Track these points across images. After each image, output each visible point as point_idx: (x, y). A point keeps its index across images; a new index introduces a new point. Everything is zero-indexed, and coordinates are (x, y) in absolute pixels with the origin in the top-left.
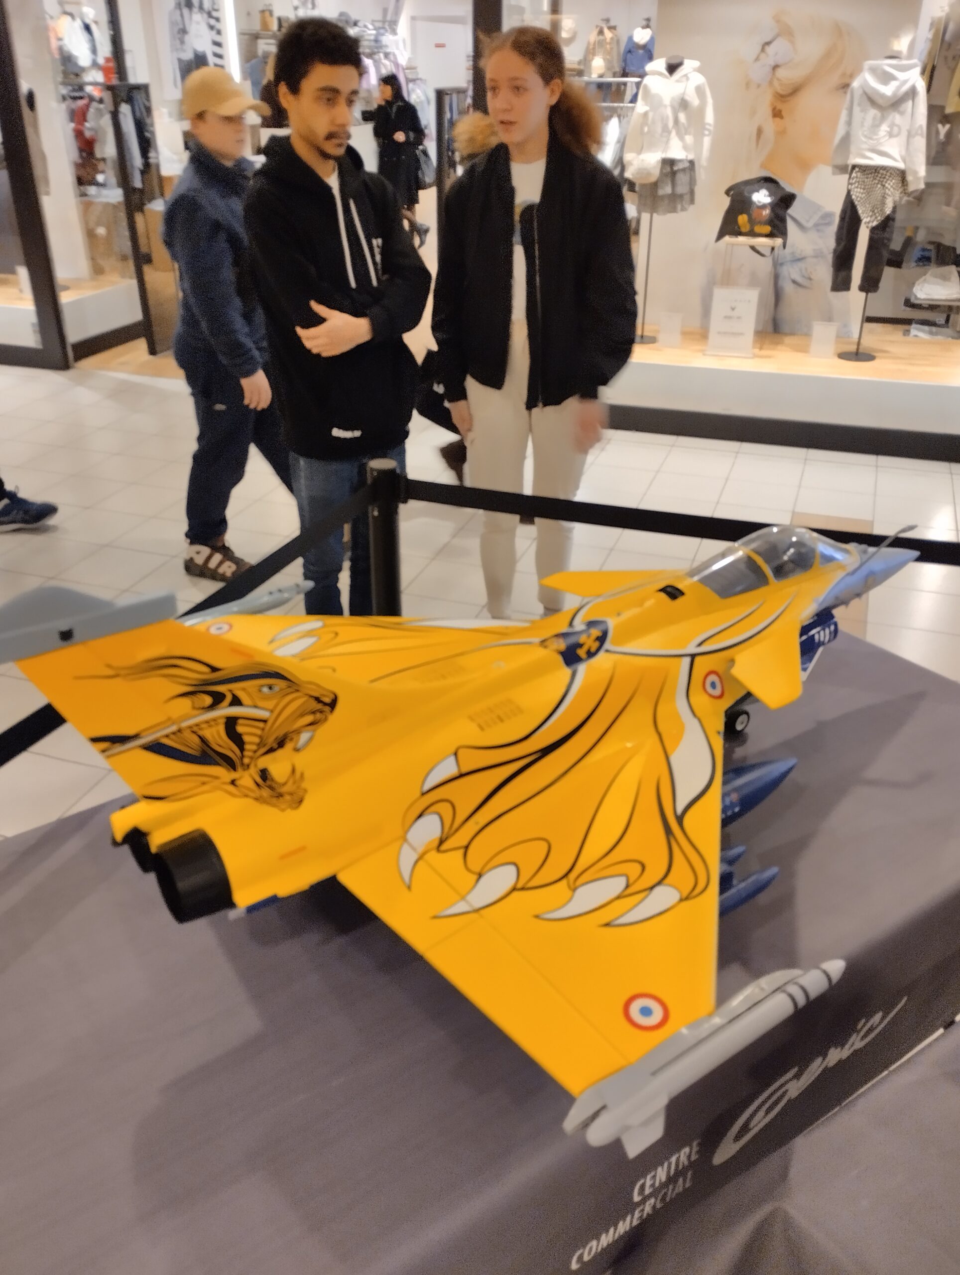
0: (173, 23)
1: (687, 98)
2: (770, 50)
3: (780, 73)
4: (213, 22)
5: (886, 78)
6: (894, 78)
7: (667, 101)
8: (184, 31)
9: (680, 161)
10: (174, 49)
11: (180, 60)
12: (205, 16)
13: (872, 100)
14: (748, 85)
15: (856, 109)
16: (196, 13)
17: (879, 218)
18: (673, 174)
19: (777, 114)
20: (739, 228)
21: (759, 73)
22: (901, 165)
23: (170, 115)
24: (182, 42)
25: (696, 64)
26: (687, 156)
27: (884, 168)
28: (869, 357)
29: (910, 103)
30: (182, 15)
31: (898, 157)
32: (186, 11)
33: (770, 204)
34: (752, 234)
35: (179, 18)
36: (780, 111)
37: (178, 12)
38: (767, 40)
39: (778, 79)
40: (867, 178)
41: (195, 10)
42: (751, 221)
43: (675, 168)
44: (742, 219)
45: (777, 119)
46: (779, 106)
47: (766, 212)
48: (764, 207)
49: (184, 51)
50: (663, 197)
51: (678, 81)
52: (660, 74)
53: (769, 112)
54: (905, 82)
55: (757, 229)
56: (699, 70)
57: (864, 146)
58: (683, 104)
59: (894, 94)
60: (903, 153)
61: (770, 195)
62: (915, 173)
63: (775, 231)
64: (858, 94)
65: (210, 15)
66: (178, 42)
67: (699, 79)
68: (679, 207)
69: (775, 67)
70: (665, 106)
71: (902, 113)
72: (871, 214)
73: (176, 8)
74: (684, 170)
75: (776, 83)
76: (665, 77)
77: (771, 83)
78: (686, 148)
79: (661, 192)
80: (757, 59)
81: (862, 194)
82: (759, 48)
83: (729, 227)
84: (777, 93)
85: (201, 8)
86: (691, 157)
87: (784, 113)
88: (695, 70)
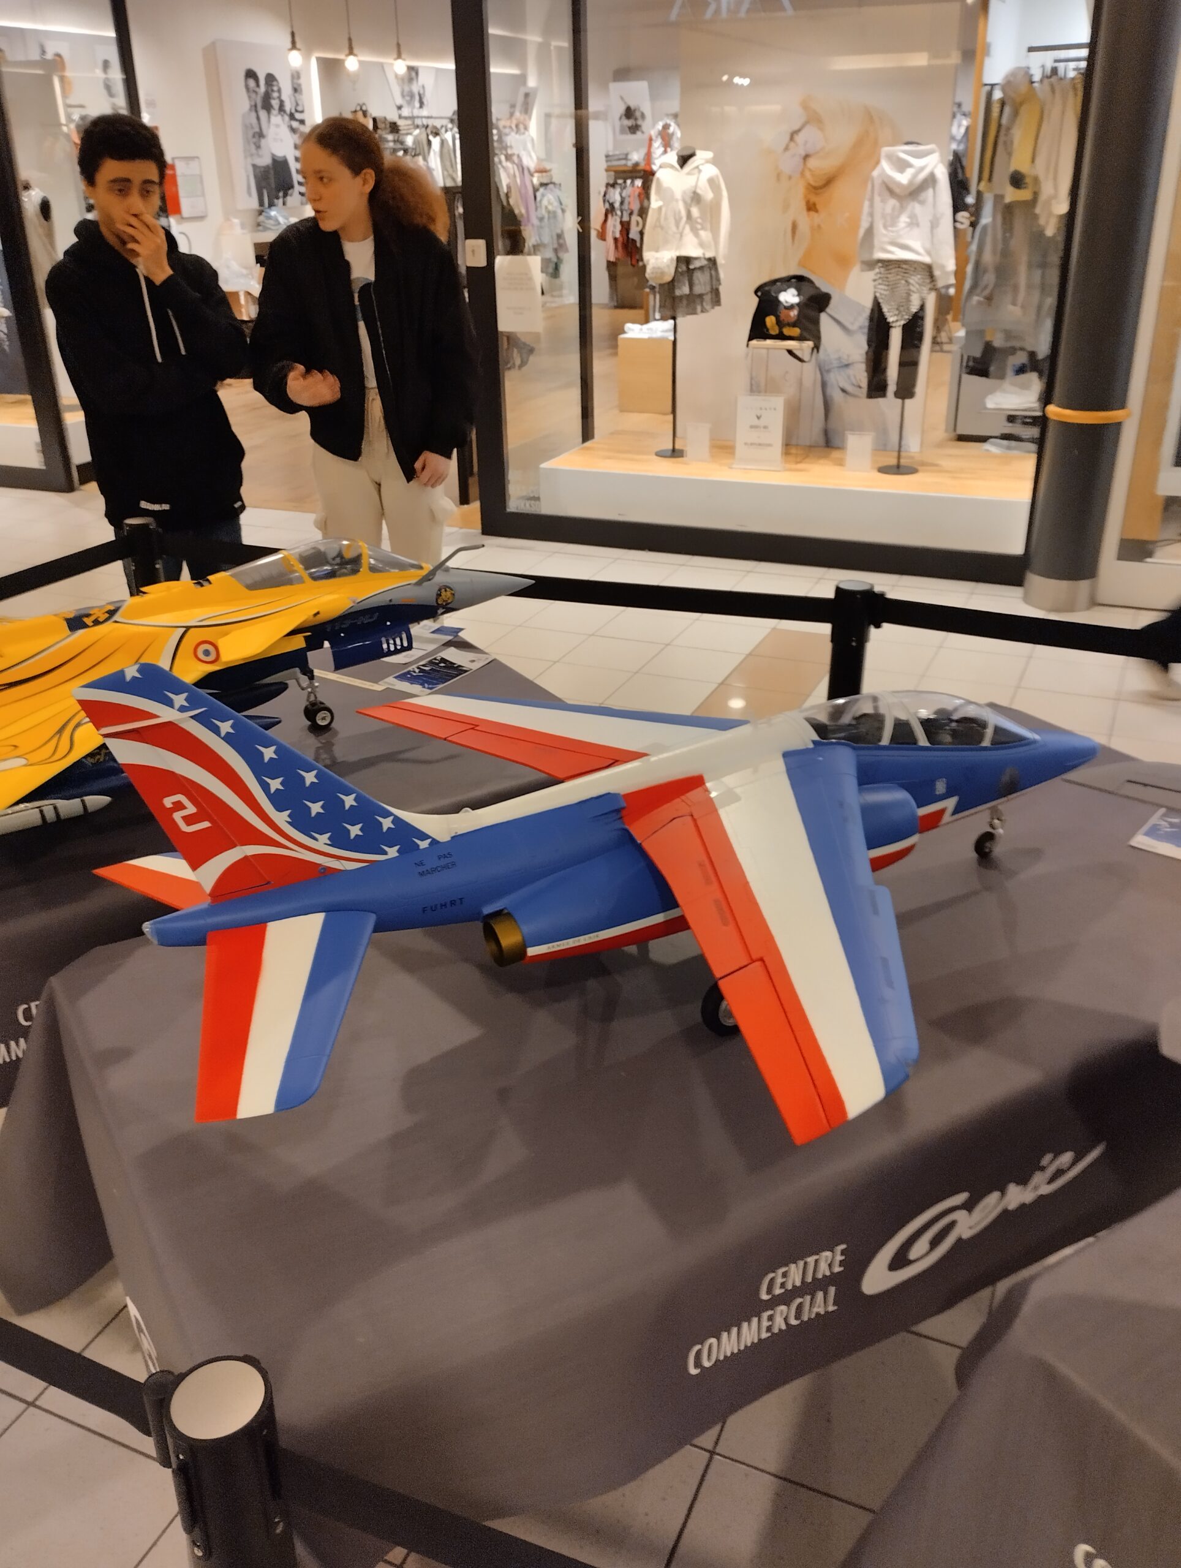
0: (246, 127)
1: (699, 191)
2: (800, 138)
3: (812, 163)
4: (295, 124)
5: (902, 166)
6: (910, 165)
7: (678, 195)
8: (261, 135)
9: (696, 258)
10: (248, 154)
11: (254, 166)
12: (287, 118)
13: (890, 189)
14: (779, 176)
15: (877, 199)
16: (276, 116)
17: (907, 317)
18: (690, 272)
19: (811, 207)
20: (768, 330)
21: (789, 164)
22: (927, 259)
24: (258, 147)
25: (709, 155)
26: (704, 254)
27: (906, 262)
28: (911, 471)
29: (930, 191)
30: (258, 118)
31: (921, 251)
32: (263, 114)
33: (798, 304)
34: (781, 337)
35: (254, 121)
36: (814, 204)
37: (254, 114)
38: (796, 128)
39: (810, 170)
40: (890, 273)
41: (275, 112)
42: (779, 323)
43: (692, 267)
44: (770, 321)
45: (812, 213)
46: (813, 199)
47: (794, 313)
48: (792, 307)
49: (259, 156)
50: (681, 297)
51: (689, 174)
52: (672, 167)
53: (803, 205)
54: (922, 169)
55: (787, 331)
56: (715, 162)
57: (886, 239)
58: (696, 198)
59: (911, 182)
60: (928, 245)
61: (799, 295)
62: (943, 267)
63: (805, 334)
64: (877, 183)
65: (292, 117)
66: (253, 147)
67: (711, 171)
68: (699, 308)
69: (806, 157)
70: (677, 201)
71: (922, 203)
72: (897, 312)
73: (250, 110)
74: (701, 268)
75: (808, 174)
76: (676, 169)
77: (802, 174)
78: (702, 245)
79: (678, 293)
80: (786, 149)
81: (887, 290)
82: (788, 137)
83: (758, 331)
84: (809, 184)
85: (281, 109)
86: (709, 255)
87: (818, 207)
88: (707, 161)
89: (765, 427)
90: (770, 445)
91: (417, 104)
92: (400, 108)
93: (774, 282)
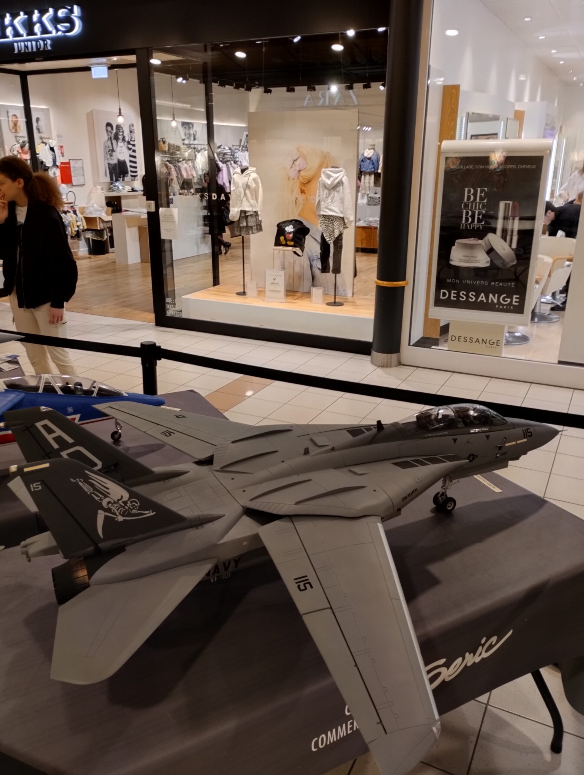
0: (106, 147)
1: (249, 184)
2: (297, 163)
3: (302, 173)
4: (130, 146)
5: (329, 177)
6: (332, 177)
7: (241, 185)
8: (113, 150)
9: (249, 211)
10: (105, 158)
11: (109, 164)
12: (126, 144)
13: (325, 186)
14: (289, 178)
15: (321, 190)
16: (121, 142)
17: (333, 239)
18: (246, 217)
19: (303, 192)
20: (281, 242)
21: (293, 173)
22: (342, 216)
23: (102, 189)
24: (111, 156)
25: (254, 169)
26: (252, 210)
27: (332, 216)
28: (341, 304)
29: (341, 187)
30: (112, 143)
31: (338, 211)
32: (114, 142)
33: (293, 232)
34: (286, 245)
35: (110, 145)
36: (304, 190)
37: (110, 142)
38: (295, 159)
39: (302, 176)
40: (326, 221)
41: (120, 141)
42: (285, 239)
43: (247, 215)
44: (282, 238)
45: (303, 194)
46: (303, 188)
47: (291, 235)
48: (290, 233)
49: (113, 160)
50: (243, 227)
51: (245, 176)
52: (238, 173)
53: (299, 191)
54: (337, 178)
55: (289, 243)
56: (257, 172)
57: (324, 206)
58: (247, 186)
59: (332, 183)
60: (341, 209)
61: (294, 228)
62: (348, 219)
63: (296, 244)
64: (321, 183)
65: (129, 143)
66: (109, 156)
67: (254, 175)
68: (251, 232)
69: (299, 171)
70: (240, 187)
71: (338, 192)
72: (329, 237)
73: (108, 140)
74: (251, 215)
75: (301, 178)
76: (240, 175)
77: (298, 177)
78: (251, 206)
79: (241, 225)
80: (291, 167)
81: (325, 228)
82: (292, 163)
83: (278, 243)
84: (301, 182)
85: (124, 139)
86: (254, 210)
87: (305, 191)
88: (253, 172)
89: (277, 284)
90: (279, 291)
91: (192, 138)
92: (184, 140)
93: (285, 222)
